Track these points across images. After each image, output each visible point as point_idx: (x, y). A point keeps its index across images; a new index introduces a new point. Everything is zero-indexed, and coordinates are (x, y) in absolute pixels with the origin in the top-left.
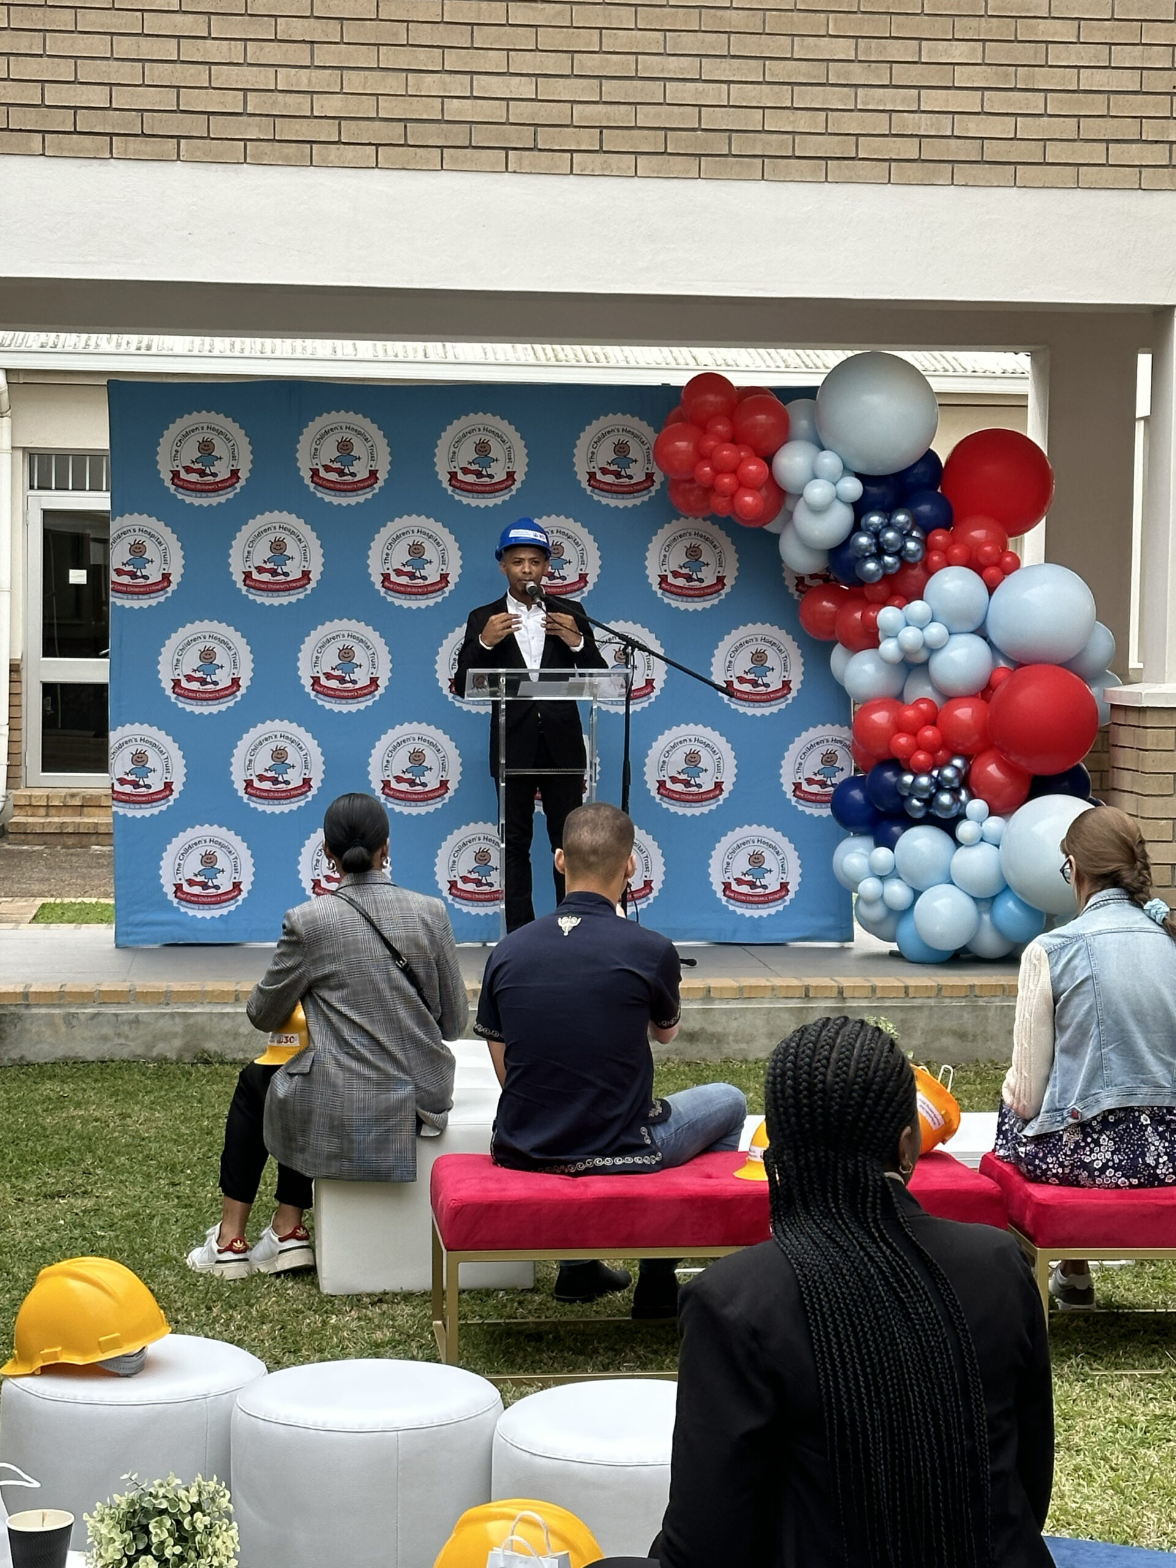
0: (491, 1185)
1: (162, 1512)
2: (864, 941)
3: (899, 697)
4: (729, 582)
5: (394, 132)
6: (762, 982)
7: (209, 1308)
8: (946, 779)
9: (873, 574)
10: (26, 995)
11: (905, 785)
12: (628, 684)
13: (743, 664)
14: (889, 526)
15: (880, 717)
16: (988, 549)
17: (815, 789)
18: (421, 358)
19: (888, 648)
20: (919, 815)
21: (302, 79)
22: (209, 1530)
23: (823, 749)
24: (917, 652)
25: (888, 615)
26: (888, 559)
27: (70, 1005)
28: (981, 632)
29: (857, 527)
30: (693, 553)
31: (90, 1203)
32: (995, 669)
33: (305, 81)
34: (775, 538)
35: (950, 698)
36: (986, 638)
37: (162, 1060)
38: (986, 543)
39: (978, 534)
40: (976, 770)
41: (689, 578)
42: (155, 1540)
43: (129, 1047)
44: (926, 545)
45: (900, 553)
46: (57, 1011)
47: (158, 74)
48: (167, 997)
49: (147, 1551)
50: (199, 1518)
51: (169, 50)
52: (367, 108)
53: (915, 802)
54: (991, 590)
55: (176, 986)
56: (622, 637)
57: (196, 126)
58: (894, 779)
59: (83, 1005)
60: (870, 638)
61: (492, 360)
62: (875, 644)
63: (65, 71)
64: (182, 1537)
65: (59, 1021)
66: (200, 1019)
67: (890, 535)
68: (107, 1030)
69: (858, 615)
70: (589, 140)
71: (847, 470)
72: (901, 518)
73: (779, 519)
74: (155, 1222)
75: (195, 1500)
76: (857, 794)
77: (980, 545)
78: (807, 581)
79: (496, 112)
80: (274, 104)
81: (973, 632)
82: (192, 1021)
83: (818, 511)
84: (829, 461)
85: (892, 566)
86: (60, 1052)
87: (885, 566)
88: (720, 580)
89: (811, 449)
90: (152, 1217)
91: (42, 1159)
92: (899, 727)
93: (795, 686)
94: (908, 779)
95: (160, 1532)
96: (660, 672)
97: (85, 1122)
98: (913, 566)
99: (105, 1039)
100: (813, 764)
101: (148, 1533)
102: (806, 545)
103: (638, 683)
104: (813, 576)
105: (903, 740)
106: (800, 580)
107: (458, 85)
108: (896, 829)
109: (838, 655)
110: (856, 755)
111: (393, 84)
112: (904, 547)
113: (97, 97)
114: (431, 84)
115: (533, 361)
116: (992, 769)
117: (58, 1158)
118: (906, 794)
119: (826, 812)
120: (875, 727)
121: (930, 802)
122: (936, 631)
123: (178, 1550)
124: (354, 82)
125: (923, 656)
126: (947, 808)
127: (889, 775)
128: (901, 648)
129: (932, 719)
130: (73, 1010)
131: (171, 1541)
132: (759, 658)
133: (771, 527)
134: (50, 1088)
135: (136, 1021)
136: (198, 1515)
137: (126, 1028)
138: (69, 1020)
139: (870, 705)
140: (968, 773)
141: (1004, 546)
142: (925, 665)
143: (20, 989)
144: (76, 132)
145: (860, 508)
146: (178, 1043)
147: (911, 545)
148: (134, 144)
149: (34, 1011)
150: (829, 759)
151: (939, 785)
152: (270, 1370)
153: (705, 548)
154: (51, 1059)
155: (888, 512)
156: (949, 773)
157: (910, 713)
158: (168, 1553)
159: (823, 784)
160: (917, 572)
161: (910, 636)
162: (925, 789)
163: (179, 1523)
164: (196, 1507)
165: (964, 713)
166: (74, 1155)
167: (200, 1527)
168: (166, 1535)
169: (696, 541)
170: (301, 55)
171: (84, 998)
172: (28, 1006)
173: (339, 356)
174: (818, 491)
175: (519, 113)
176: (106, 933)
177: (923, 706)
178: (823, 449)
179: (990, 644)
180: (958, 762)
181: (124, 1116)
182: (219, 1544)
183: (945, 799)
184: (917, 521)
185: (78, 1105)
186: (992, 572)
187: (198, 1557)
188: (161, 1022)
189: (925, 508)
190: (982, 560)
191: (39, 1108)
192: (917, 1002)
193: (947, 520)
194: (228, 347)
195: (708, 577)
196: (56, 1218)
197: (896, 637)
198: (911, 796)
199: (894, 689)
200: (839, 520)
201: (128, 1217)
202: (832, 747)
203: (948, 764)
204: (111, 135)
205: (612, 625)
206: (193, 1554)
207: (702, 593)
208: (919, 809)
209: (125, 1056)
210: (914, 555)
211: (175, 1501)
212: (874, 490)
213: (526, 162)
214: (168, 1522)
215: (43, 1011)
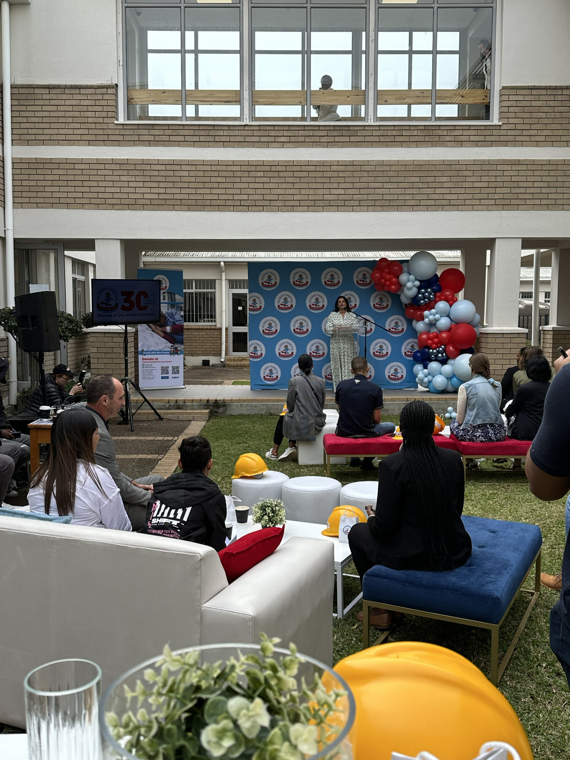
0: (337, 440)
1: (269, 506)
2: (420, 388)
3: (429, 332)
4: (390, 306)
5: (312, 203)
6: (398, 397)
7: (274, 467)
8: (440, 350)
9: (423, 303)
10: (231, 400)
11: (430, 352)
12: (366, 329)
13: (393, 324)
14: (426, 292)
15: (424, 336)
16: (450, 297)
17: (409, 353)
18: (317, 256)
19: (426, 320)
20: (434, 359)
21: (291, 192)
22: (279, 510)
23: (411, 344)
24: (433, 321)
25: (426, 313)
26: (426, 300)
27: (241, 402)
28: (448, 316)
29: (419, 293)
30: (381, 299)
31: (247, 445)
32: (452, 324)
33: (292, 192)
34: (400, 295)
35: (441, 332)
36: (449, 317)
37: (262, 415)
38: (450, 295)
39: (448, 293)
40: (447, 349)
41: (380, 305)
42: (267, 512)
43: (254, 412)
44: (435, 296)
45: (429, 298)
46: (238, 404)
47: (259, 191)
48: (263, 401)
49: (266, 515)
50: (277, 508)
51: (261, 186)
52: (306, 198)
53: (433, 356)
54: (451, 306)
55: (264, 398)
56: (364, 318)
57: (267, 203)
58: (428, 351)
59: (244, 402)
60: (422, 318)
61: (333, 256)
62: (423, 320)
63: (238, 192)
64: (273, 512)
65: (239, 406)
66: (270, 406)
67: (427, 294)
68: (249, 408)
69: (419, 313)
70: (357, 203)
71: (416, 279)
72: (429, 290)
73: (400, 291)
74: (262, 449)
75: (276, 504)
76: (419, 354)
77: (448, 295)
78: (408, 305)
79: (335, 197)
80: (285, 197)
81: (447, 316)
82: (268, 406)
83: (410, 289)
84: (412, 277)
85: (427, 301)
86: (239, 413)
87: (425, 301)
88: (388, 305)
89: (408, 275)
90: (261, 448)
91: (236, 436)
92: (429, 339)
93: (405, 330)
94: (431, 351)
95: (268, 510)
96: (373, 327)
97: (245, 428)
98: (432, 301)
99: (249, 410)
100: (409, 347)
101: (266, 511)
102: (406, 297)
103: (368, 329)
104: (409, 304)
105: (430, 342)
106: (406, 305)
107: (327, 192)
108: (428, 362)
109: (414, 322)
110: (419, 346)
111: (312, 192)
112: (430, 297)
113: (245, 197)
114: (320, 191)
115: (342, 257)
116: (451, 348)
117: (240, 435)
118: (431, 354)
119: (412, 359)
120: (423, 339)
121: (436, 356)
122: (437, 316)
123: (272, 514)
124: (303, 192)
125: (434, 322)
126: (440, 357)
127: (426, 350)
128: (429, 320)
129: (437, 336)
130: (242, 404)
131: (271, 513)
132: (397, 323)
133: (398, 293)
134: (237, 420)
135: (256, 406)
136: (276, 507)
137: (254, 408)
138: (241, 405)
139: (422, 334)
140: (445, 349)
141: (454, 296)
142: (435, 324)
143: (230, 399)
144: (241, 206)
145: (419, 288)
146: (265, 411)
147: (432, 296)
148: (254, 208)
149: (233, 404)
150: (412, 346)
151: (439, 352)
152: (290, 478)
153: (384, 298)
154: (237, 414)
155: (426, 289)
156: (441, 349)
157: (431, 335)
158: (270, 515)
159: (411, 352)
160: (433, 302)
161: (431, 317)
162: (435, 353)
163: (272, 509)
164: (276, 505)
165: (444, 335)
166: (244, 435)
167: (277, 510)
168: (270, 511)
169: (382, 296)
170: (291, 186)
171: (244, 401)
172: (232, 403)
173: (298, 257)
174: (409, 284)
175: (341, 197)
176: (249, 387)
177: (435, 334)
178: (410, 274)
179: (450, 319)
180: (443, 347)
181: (254, 427)
182: (281, 513)
183: (440, 355)
184: (433, 291)
185: (244, 424)
186: (451, 302)
187: (277, 516)
188: (261, 406)
189: (435, 287)
190: (448, 299)
191: (235, 425)
192: (433, 402)
193: (440, 290)
194: (273, 255)
195: (385, 304)
196: (240, 448)
197: (428, 318)
198: (432, 355)
199: (428, 330)
200: (415, 291)
201: (255, 448)
202: (413, 344)
203: (440, 347)
204: (248, 206)
205: (362, 316)
206: (275, 516)
207: (383, 308)
208: (433, 358)
209: (254, 414)
210: (432, 298)
211: (272, 504)
212: (422, 284)
213: (342, 209)
214: (270, 509)
215: (235, 404)
